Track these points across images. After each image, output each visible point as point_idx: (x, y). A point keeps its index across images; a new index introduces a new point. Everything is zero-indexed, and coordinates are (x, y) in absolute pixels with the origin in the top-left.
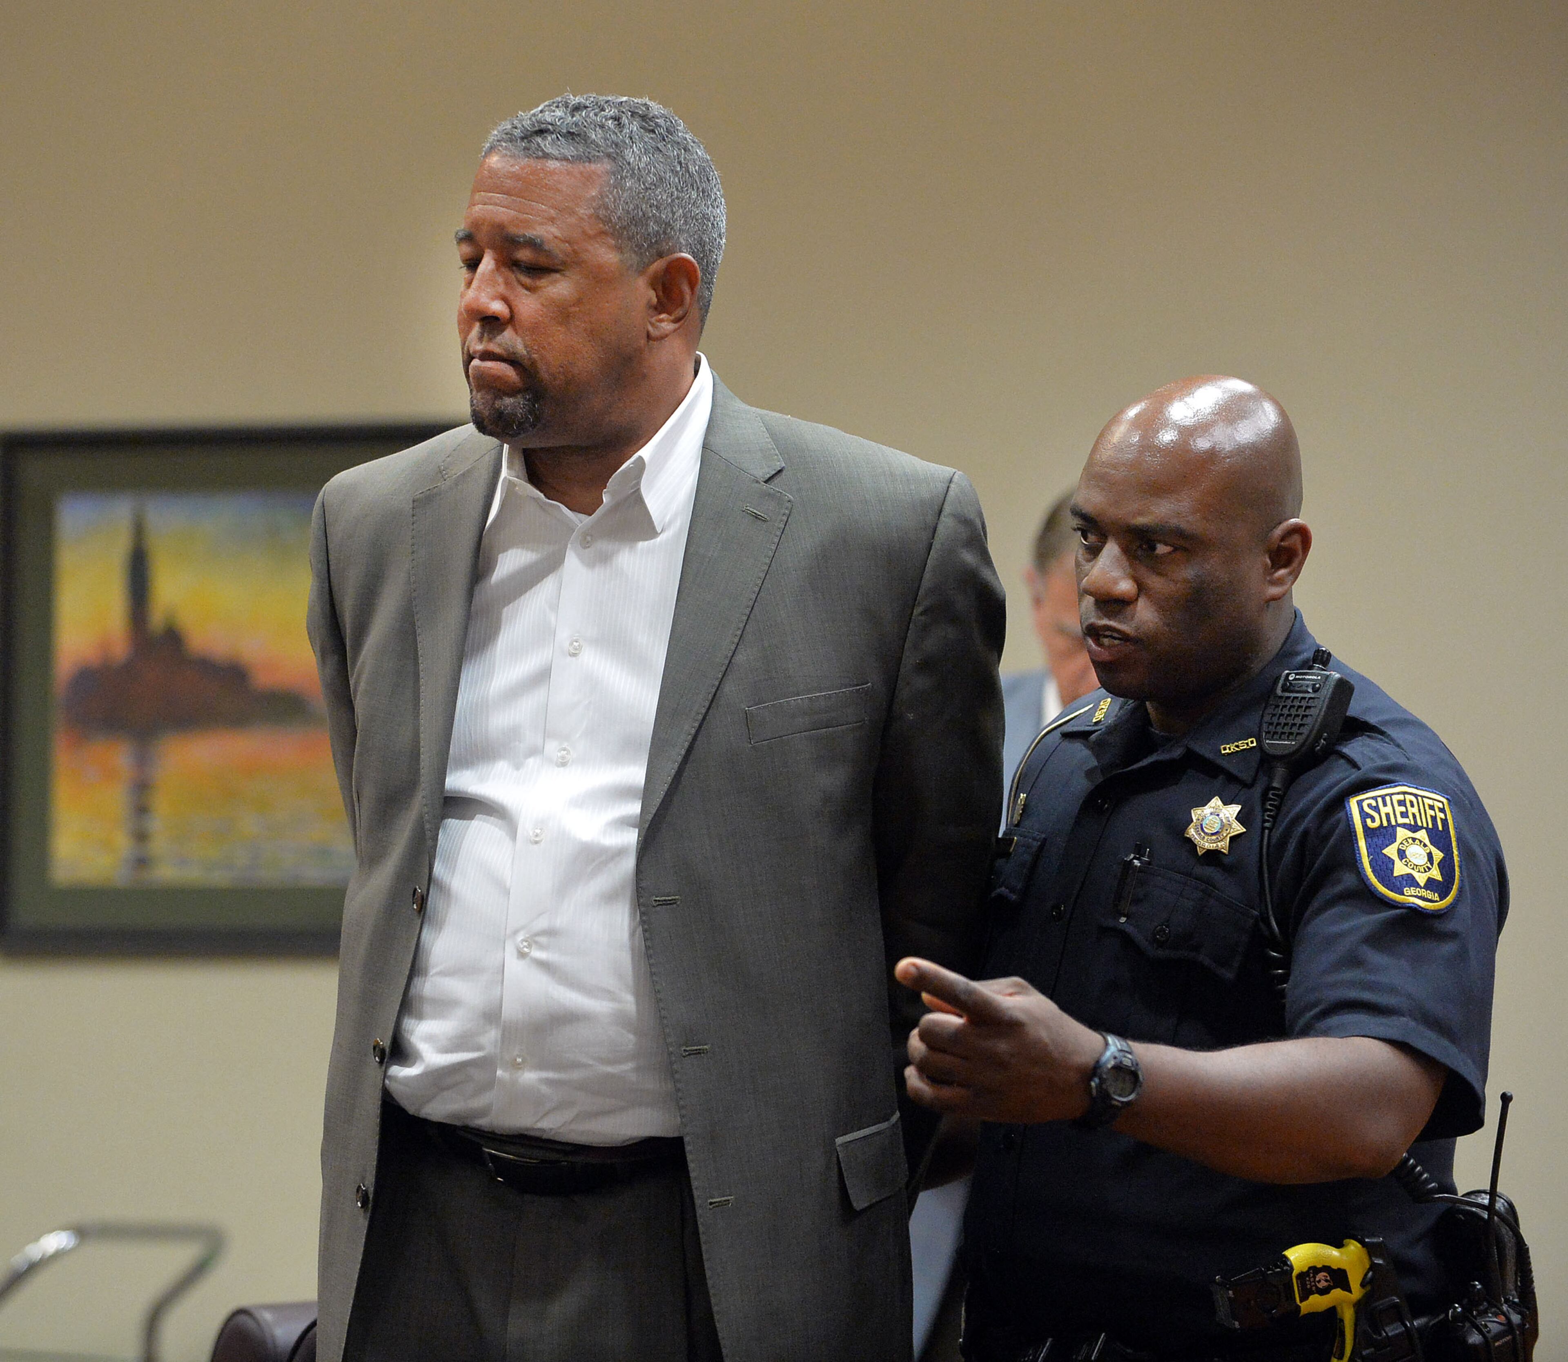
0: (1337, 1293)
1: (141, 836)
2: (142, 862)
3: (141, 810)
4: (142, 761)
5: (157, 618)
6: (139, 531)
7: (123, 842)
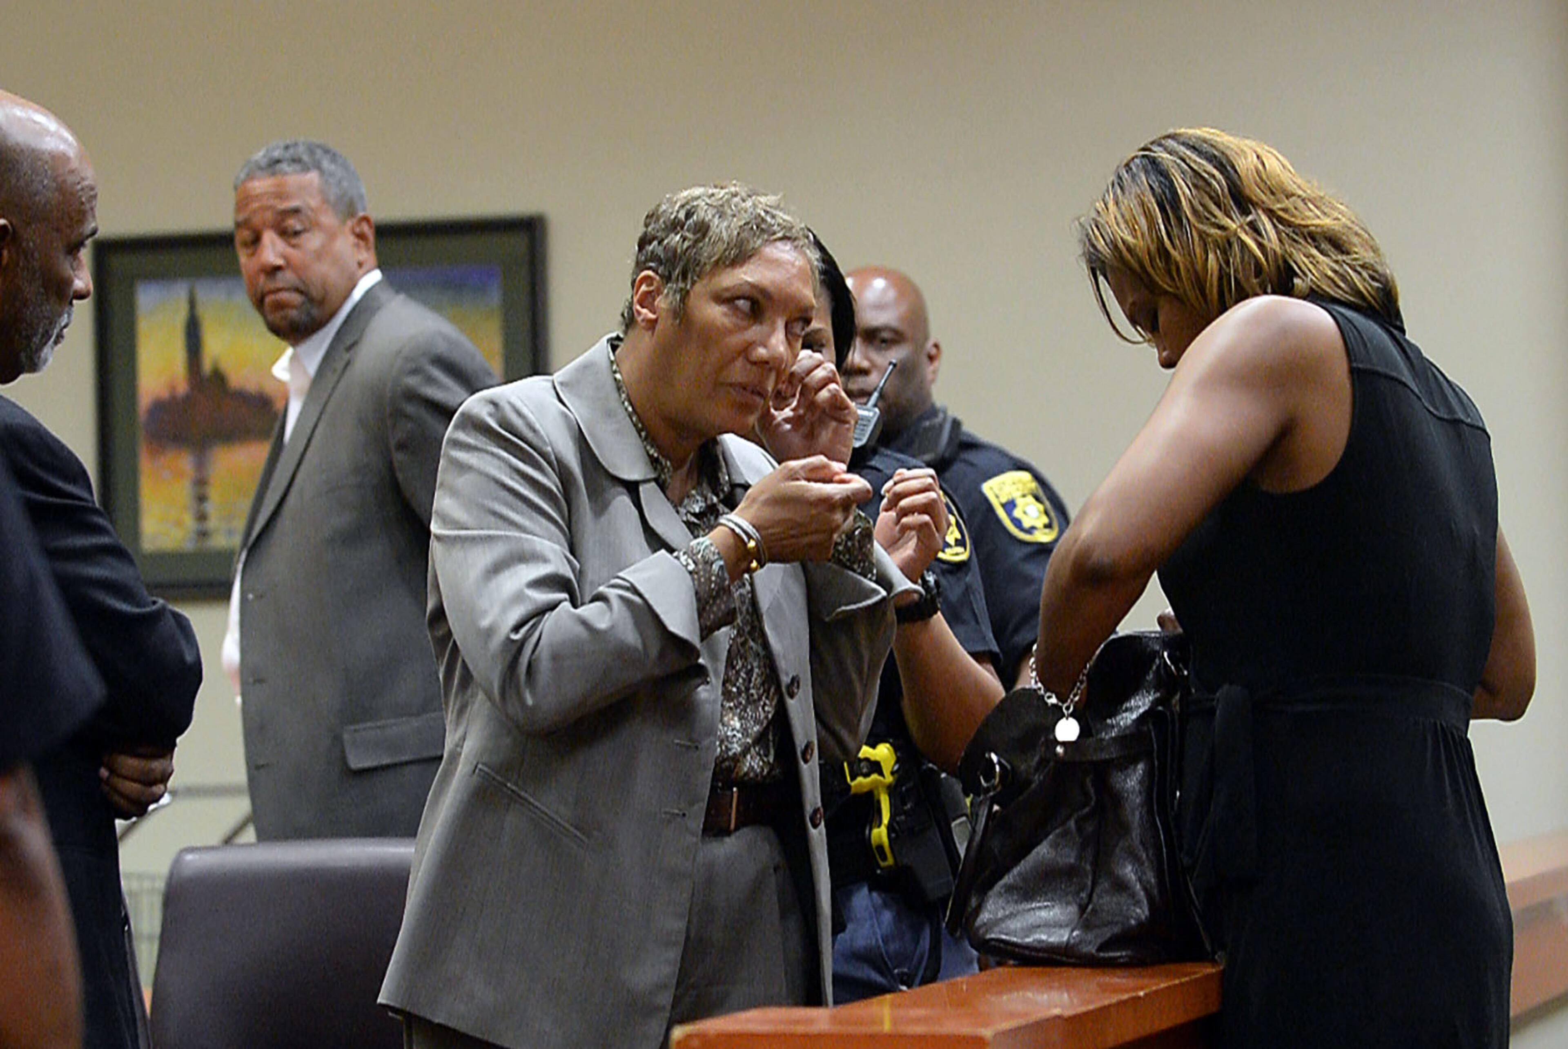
0: (875, 776)
1: (202, 517)
2: (203, 534)
3: (202, 499)
4: (200, 465)
5: (207, 366)
6: (192, 304)
7: (189, 521)
